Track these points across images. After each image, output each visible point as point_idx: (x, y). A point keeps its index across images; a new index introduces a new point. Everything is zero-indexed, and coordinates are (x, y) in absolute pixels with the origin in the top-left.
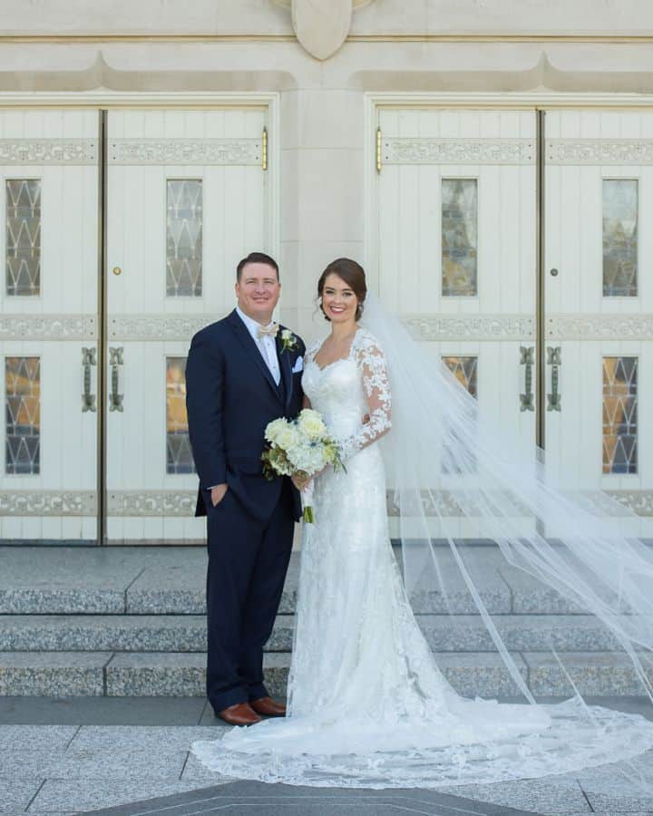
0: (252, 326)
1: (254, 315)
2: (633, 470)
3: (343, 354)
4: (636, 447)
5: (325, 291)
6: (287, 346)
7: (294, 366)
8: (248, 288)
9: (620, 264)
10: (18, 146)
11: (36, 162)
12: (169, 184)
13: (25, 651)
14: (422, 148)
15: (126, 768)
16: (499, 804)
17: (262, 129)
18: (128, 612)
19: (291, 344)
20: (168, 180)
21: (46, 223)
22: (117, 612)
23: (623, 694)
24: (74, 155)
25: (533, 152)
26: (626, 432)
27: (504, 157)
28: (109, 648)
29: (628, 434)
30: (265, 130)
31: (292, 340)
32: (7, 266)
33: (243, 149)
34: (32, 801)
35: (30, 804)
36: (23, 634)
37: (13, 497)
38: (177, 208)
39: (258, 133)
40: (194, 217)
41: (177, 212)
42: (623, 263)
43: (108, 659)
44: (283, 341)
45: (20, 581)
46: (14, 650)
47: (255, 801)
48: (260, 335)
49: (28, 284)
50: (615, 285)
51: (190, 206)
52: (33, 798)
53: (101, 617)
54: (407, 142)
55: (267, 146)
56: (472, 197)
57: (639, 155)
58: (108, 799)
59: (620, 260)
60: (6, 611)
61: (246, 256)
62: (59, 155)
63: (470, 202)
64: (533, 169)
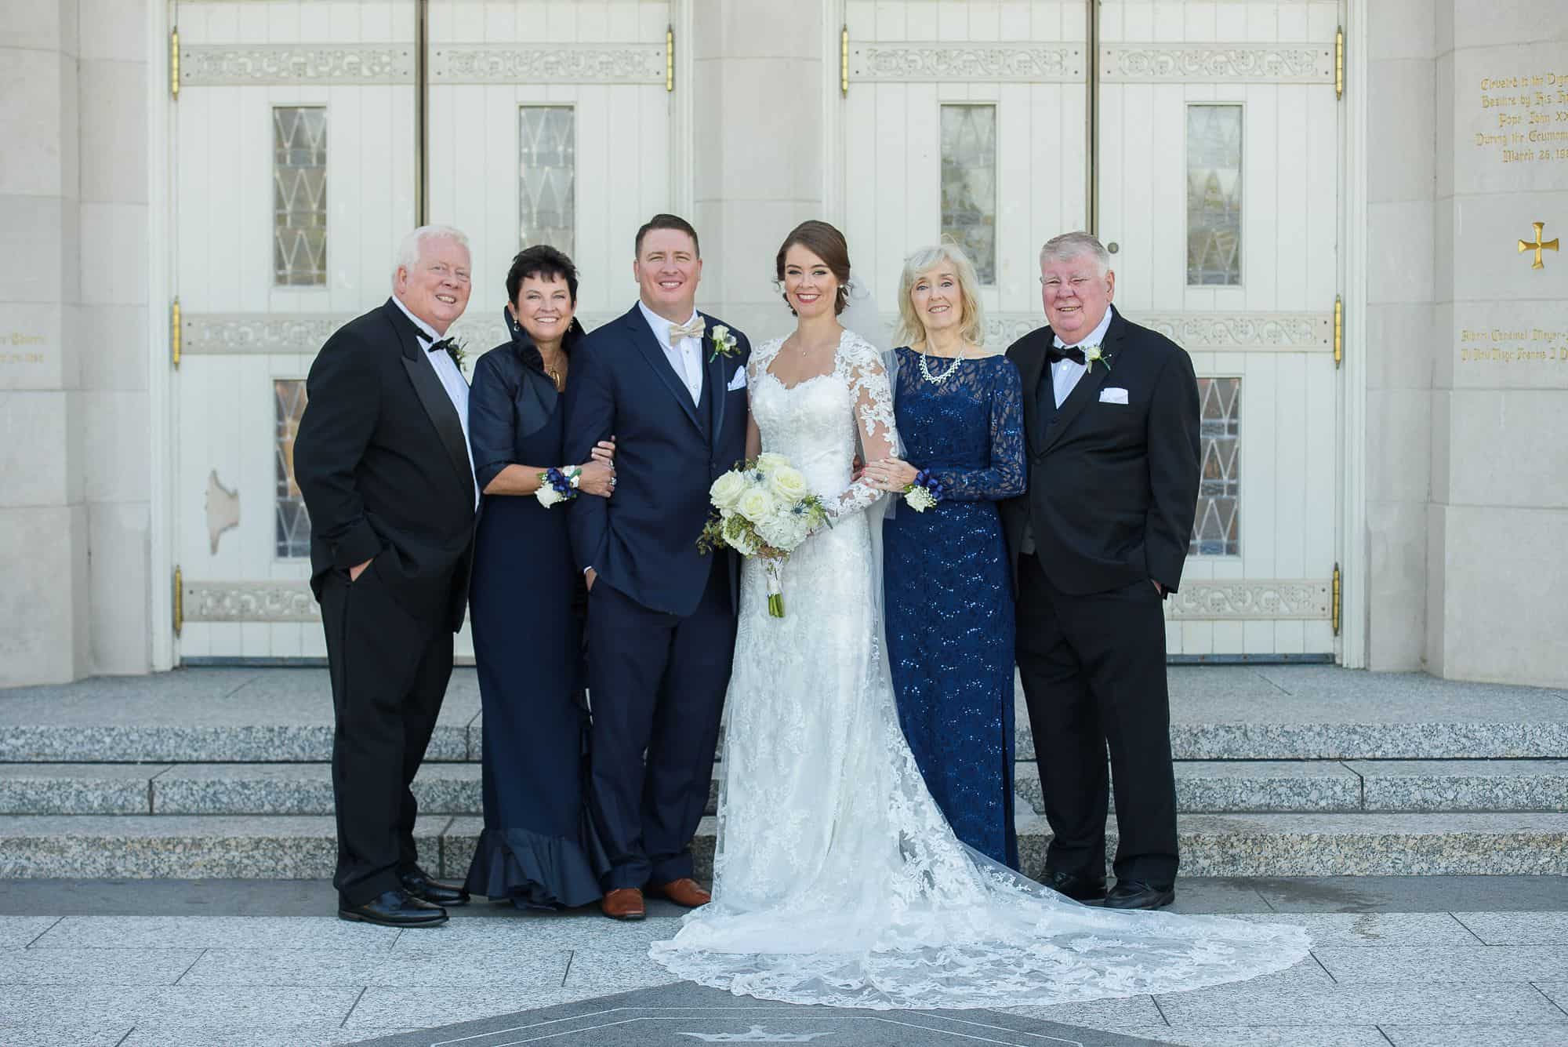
0: (660, 326)
1: (663, 309)
2: (1232, 550)
3: (824, 367)
4: (1237, 513)
5: (787, 270)
6: (721, 351)
7: (731, 379)
8: (653, 267)
9: (1213, 235)
10: (291, 55)
11: (319, 80)
12: (523, 113)
13: (320, 815)
14: (910, 58)
15: (483, 972)
16: (1031, 1016)
17: (666, 28)
18: (470, 759)
19: (727, 347)
20: (521, 107)
21: (336, 175)
22: (454, 757)
23: (1215, 874)
24: (377, 69)
25: (1081, 63)
26: (1222, 492)
27: (1036, 71)
28: (444, 810)
29: (1225, 495)
30: (670, 30)
31: (728, 340)
32: (276, 239)
33: (637, 58)
34: (348, 1015)
35: (346, 1019)
36: (315, 789)
37: (288, 593)
38: (535, 150)
39: (660, 34)
40: (561, 164)
41: (535, 158)
42: (1218, 234)
43: (445, 824)
44: (713, 344)
45: (306, 714)
46: (302, 813)
47: (677, 1014)
48: (675, 340)
49: (308, 266)
50: (1204, 268)
51: (556, 146)
52: (351, 1010)
53: (431, 765)
54: (888, 48)
55: (673, 54)
56: (987, 130)
57: (1243, 67)
58: (458, 1011)
59: (1214, 230)
60: (287, 756)
61: (648, 221)
62: (355, 69)
63: (984, 138)
64: (1081, 91)
